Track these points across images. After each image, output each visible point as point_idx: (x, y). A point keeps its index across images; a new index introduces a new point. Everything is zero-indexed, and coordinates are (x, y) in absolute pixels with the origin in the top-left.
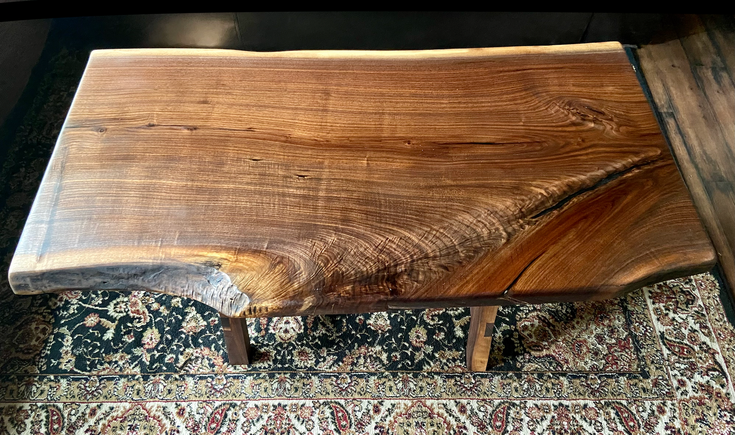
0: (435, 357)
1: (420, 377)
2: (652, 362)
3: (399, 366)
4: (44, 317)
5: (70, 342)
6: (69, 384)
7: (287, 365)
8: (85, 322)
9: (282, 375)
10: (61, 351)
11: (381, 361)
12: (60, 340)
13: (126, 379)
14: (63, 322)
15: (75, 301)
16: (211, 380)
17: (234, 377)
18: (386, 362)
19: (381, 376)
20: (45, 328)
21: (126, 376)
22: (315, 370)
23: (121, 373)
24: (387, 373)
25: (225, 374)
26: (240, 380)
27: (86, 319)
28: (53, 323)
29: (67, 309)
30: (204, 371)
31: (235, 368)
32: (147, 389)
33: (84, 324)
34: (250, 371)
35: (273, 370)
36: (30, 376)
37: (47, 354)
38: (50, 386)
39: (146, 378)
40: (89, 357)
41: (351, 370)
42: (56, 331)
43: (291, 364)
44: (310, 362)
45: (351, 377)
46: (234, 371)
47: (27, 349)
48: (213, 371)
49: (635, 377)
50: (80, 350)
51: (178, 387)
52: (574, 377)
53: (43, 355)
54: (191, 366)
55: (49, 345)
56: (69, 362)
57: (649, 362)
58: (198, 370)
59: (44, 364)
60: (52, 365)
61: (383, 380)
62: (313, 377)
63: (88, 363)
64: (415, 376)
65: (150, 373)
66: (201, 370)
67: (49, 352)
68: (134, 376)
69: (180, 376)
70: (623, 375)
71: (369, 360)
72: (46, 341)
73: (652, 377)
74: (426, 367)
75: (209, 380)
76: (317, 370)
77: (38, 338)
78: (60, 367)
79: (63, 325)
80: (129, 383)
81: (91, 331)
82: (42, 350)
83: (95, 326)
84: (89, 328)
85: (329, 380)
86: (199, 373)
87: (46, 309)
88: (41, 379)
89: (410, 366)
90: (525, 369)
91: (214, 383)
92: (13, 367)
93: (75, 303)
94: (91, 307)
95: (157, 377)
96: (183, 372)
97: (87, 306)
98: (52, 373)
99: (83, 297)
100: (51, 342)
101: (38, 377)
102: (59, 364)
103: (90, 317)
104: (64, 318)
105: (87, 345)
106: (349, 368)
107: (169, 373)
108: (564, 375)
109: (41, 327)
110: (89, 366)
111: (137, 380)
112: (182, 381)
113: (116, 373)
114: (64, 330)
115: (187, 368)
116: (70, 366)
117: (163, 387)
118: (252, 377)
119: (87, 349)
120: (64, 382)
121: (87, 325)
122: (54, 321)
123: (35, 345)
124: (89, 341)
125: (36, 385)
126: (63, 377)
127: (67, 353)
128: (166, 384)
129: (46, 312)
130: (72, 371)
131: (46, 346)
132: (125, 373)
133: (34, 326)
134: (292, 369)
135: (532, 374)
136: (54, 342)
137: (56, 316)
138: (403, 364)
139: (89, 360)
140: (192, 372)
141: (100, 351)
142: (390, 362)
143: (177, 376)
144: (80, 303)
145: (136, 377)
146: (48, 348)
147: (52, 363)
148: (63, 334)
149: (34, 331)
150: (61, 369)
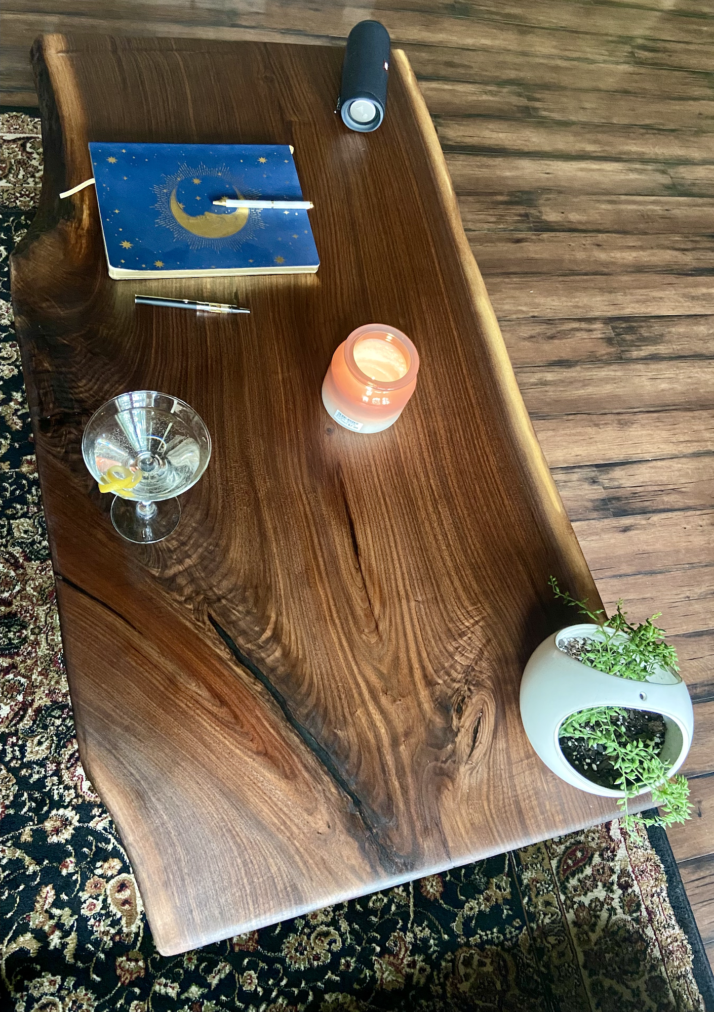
4: (446, 977)
5: (473, 903)
10: (488, 910)
12: (473, 922)
14: (446, 937)
15: (409, 937)
20: (463, 963)
28: (453, 953)
29: (425, 940)
36: (534, 939)
37: (499, 932)
38: (536, 896)
42: (461, 940)
47: (500, 971)
53: (502, 938)
55: (485, 938)
56: (498, 887)
59: (513, 927)
60: (510, 912)
67: (495, 930)
72: (481, 946)
77: (481, 964)
78: (509, 897)
79: (450, 932)
81: (448, 878)
82: (494, 943)
87: (433, 983)
88: (533, 917)
92: (529, 979)
93: (412, 935)
94: (411, 904)
97: (412, 908)
98: (521, 903)
99: (399, 926)
100: (481, 937)
101: (532, 925)
102: (506, 901)
103: (428, 892)
104: (440, 939)
109: (462, 970)
114: (457, 926)
116: (504, 881)
120: (527, 877)
121: (441, 889)
122: (449, 954)
123: (492, 962)
125: (543, 922)
126: (521, 883)
127: (487, 899)
129: (439, 978)
130: (509, 874)
131: (487, 942)
133: (464, 987)
136: (479, 932)
137: (441, 956)
144: (409, 925)
146: (490, 937)
147: (508, 915)
148: (463, 924)
149: (472, 980)
150: (511, 893)
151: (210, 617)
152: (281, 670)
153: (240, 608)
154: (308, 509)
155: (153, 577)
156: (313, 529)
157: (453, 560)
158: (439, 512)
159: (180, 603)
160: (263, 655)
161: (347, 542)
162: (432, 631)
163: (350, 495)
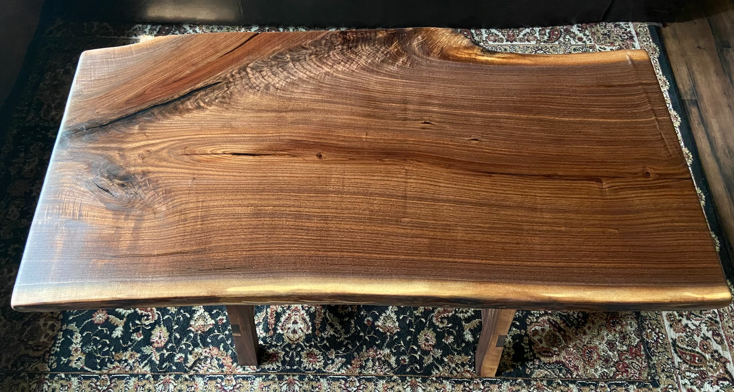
0: (444, 361)
1: (429, 382)
2: (663, 371)
3: (408, 370)
5: (79, 339)
6: (80, 383)
7: (295, 367)
8: (93, 319)
9: (291, 378)
10: (71, 348)
11: (389, 365)
12: (69, 337)
13: (137, 379)
14: (71, 318)
16: (220, 380)
17: (244, 379)
18: (394, 365)
19: (390, 380)
20: (53, 324)
21: (136, 375)
22: (323, 372)
23: (131, 373)
24: (395, 377)
25: (234, 375)
26: (250, 382)
27: (94, 315)
28: (62, 320)
30: (213, 371)
31: (244, 369)
32: (157, 389)
33: (92, 321)
34: (259, 372)
35: (282, 371)
36: (40, 374)
37: (56, 351)
38: (61, 384)
39: (156, 378)
40: (99, 355)
41: (360, 373)
42: (64, 327)
43: (300, 366)
44: (318, 364)
45: (359, 381)
46: (243, 372)
47: (37, 346)
48: (222, 371)
49: (645, 386)
50: (90, 348)
51: (188, 387)
52: (584, 385)
53: (52, 353)
54: (200, 366)
55: (58, 342)
56: (79, 359)
57: (659, 370)
58: (207, 371)
59: (54, 362)
60: (62, 362)
61: (392, 384)
62: (321, 380)
63: (98, 361)
64: (424, 381)
65: (160, 372)
66: (210, 371)
67: (58, 349)
68: (144, 375)
69: (190, 376)
70: (633, 383)
71: (377, 363)
72: (55, 338)
73: (662, 386)
74: (435, 372)
75: (219, 381)
76: (326, 372)
77: (47, 335)
78: (70, 365)
79: (71, 321)
80: (139, 383)
81: (99, 328)
82: (52, 347)
83: (103, 323)
84: (98, 325)
85: (338, 383)
86: (208, 373)
88: (52, 377)
89: (419, 370)
90: (534, 376)
91: (223, 384)
92: (23, 364)
95: (167, 377)
96: (192, 372)
98: (62, 371)
100: (60, 339)
101: (49, 375)
102: (69, 361)
103: (98, 314)
104: (72, 314)
105: (96, 343)
106: (358, 371)
107: (178, 373)
108: (573, 382)
109: (50, 323)
110: (100, 364)
111: (148, 379)
112: (191, 381)
113: (126, 372)
115: (196, 368)
116: (80, 364)
117: (173, 387)
118: (261, 379)
119: (96, 347)
120: (75, 381)
121: (96, 322)
122: (62, 317)
123: (44, 342)
124: (98, 339)
125: (46, 383)
126: (73, 376)
127: (76, 350)
128: (176, 384)
130: (82, 369)
131: (55, 343)
132: (136, 372)
133: (42, 322)
134: (301, 371)
135: (542, 381)
136: (63, 339)
137: (64, 312)
138: (412, 368)
139: (99, 358)
140: (201, 372)
141: (109, 350)
142: (398, 365)
143: (187, 376)
145: (147, 377)
146: (57, 345)
147: (62, 360)
148: (72, 330)
149: (42, 327)
150: (71, 367)
151: (220, 82)
152: (181, 107)
153: (220, 95)
154: (269, 135)
155: (249, 64)
156: (256, 135)
157: (214, 207)
158: (248, 207)
159: (232, 72)
160: (191, 101)
161: (242, 151)
162: (174, 183)
163: (273, 158)
